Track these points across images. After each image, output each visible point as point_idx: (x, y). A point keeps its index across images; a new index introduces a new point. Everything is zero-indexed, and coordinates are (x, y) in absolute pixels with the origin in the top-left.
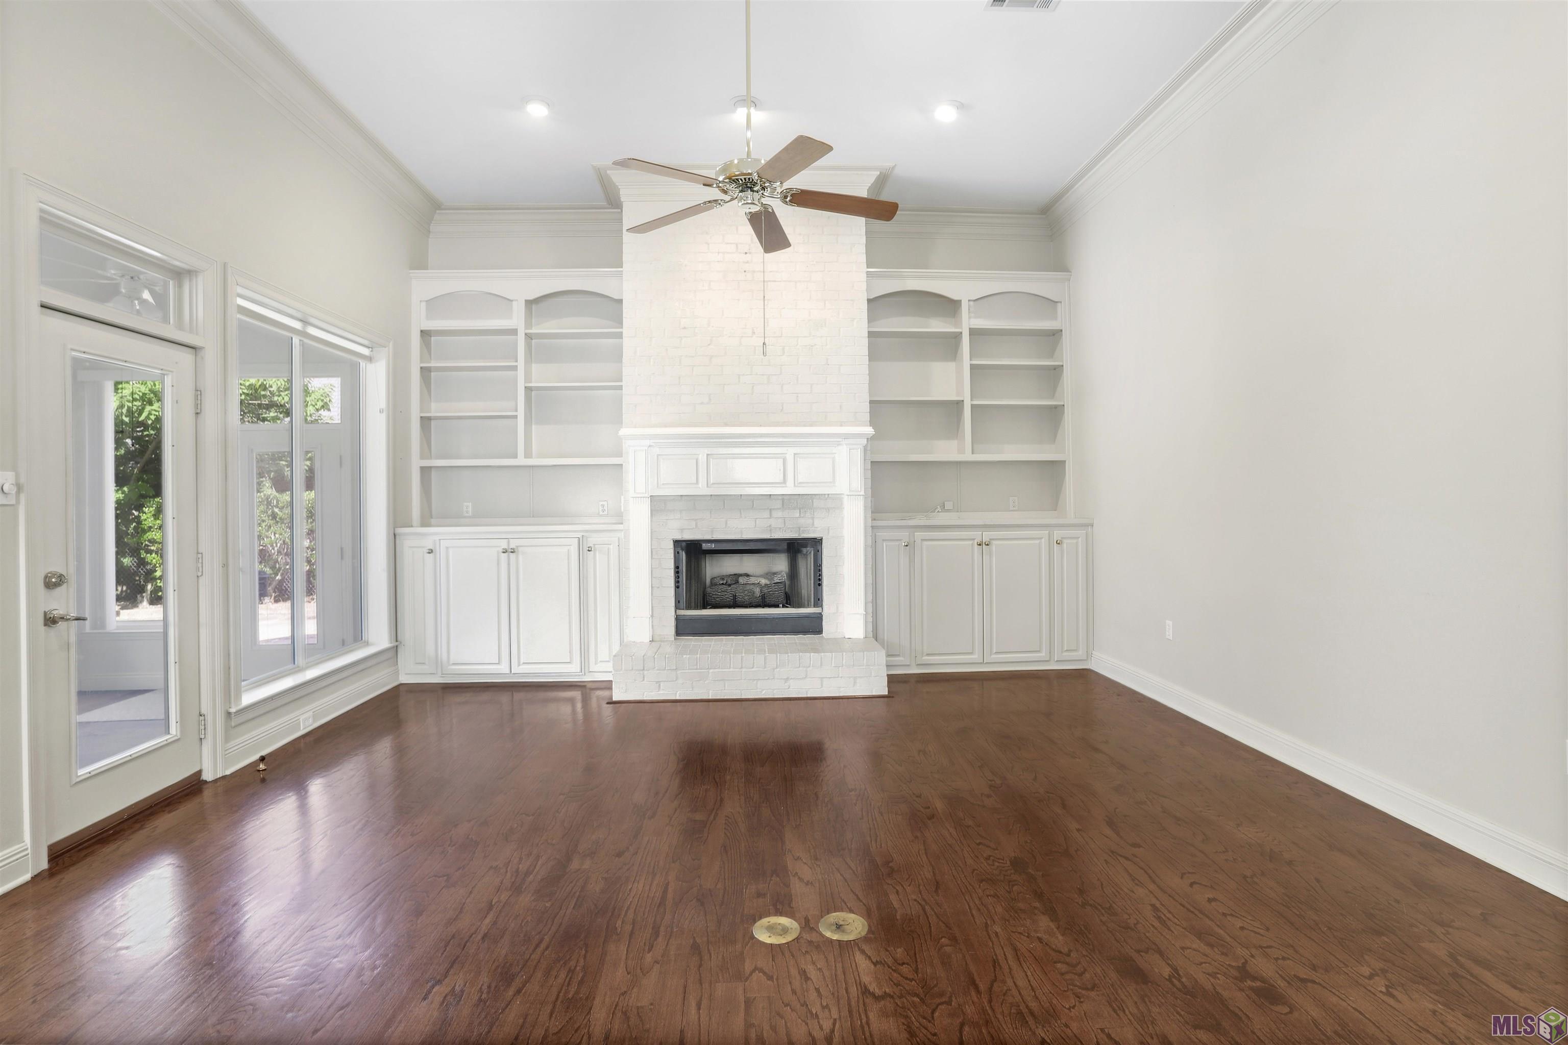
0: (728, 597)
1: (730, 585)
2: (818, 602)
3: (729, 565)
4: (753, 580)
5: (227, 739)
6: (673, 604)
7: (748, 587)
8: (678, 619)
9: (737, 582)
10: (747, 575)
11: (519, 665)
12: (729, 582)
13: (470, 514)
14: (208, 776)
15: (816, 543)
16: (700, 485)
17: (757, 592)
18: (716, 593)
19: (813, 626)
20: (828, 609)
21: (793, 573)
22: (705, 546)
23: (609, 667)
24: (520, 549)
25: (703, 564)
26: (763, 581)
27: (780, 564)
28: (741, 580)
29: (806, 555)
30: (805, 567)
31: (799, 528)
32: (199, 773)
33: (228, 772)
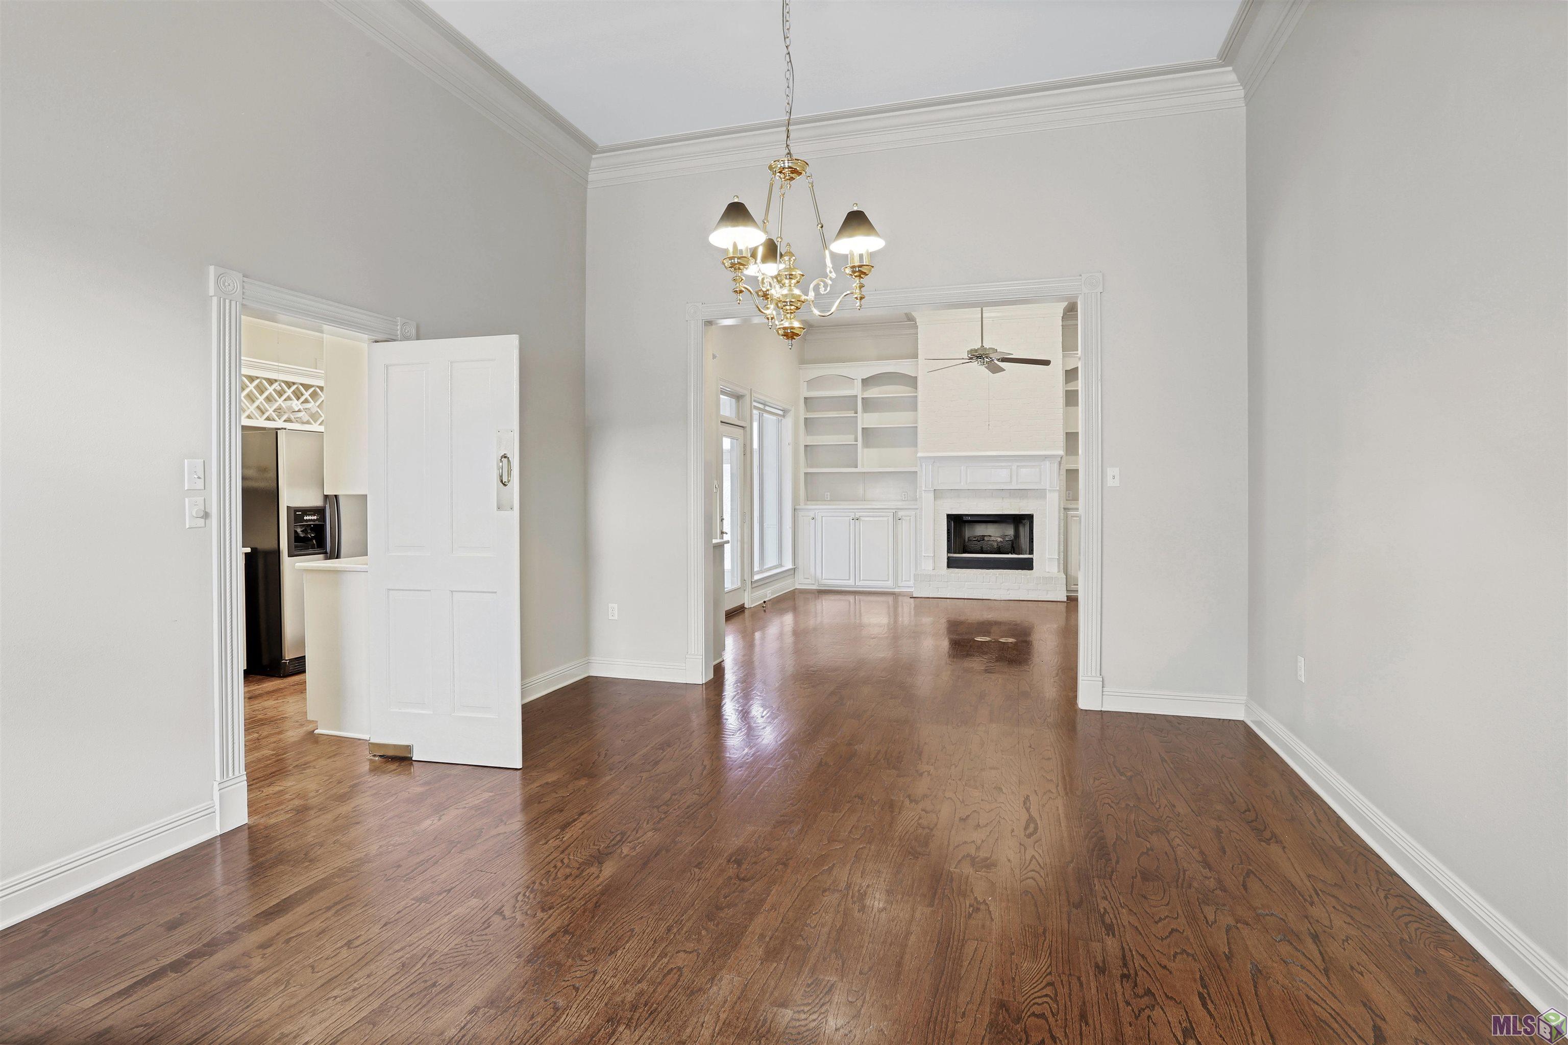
0: (978, 548)
1: (979, 541)
2: (1031, 552)
3: (981, 530)
4: (993, 538)
5: (752, 593)
6: (946, 550)
7: (990, 543)
8: (948, 558)
9: (984, 540)
10: (990, 536)
11: (860, 581)
12: (979, 539)
13: (829, 499)
14: (746, 606)
15: (1030, 517)
16: (962, 484)
17: (995, 544)
18: (972, 545)
19: (1027, 565)
20: (1036, 556)
21: (1017, 535)
22: (965, 518)
23: (911, 583)
24: (862, 518)
25: (964, 529)
26: (999, 539)
27: (1010, 531)
28: (986, 538)
29: (1024, 525)
30: (1024, 531)
31: (1020, 508)
32: (744, 604)
33: (752, 606)
